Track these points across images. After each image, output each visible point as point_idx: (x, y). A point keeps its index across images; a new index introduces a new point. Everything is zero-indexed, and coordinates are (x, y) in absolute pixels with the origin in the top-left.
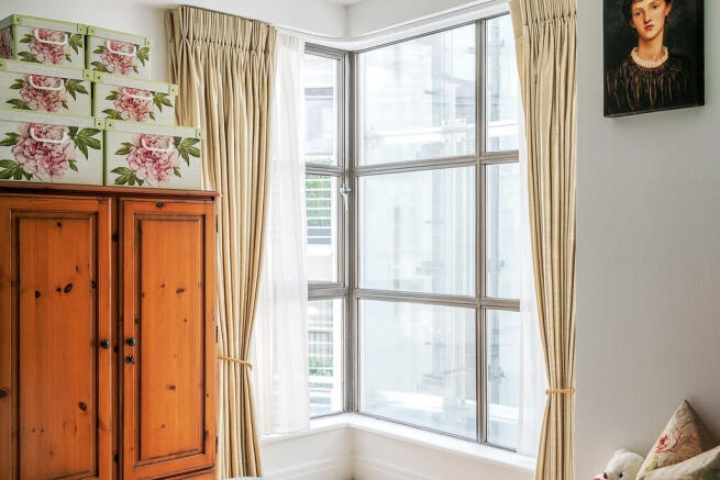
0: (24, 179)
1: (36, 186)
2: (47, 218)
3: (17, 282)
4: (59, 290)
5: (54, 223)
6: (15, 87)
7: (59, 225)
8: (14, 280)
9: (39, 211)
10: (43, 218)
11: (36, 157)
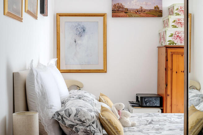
0: (174, 44)
1: (177, 46)
2: (179, 54)
3: (172, 69)
4: (182, 72)
5: (181, 55)
6: (173, 22)
7: (182, 56)
8: (171, 68)
9: (177, 52)
10: (178, 54)
11: (177, 39)
